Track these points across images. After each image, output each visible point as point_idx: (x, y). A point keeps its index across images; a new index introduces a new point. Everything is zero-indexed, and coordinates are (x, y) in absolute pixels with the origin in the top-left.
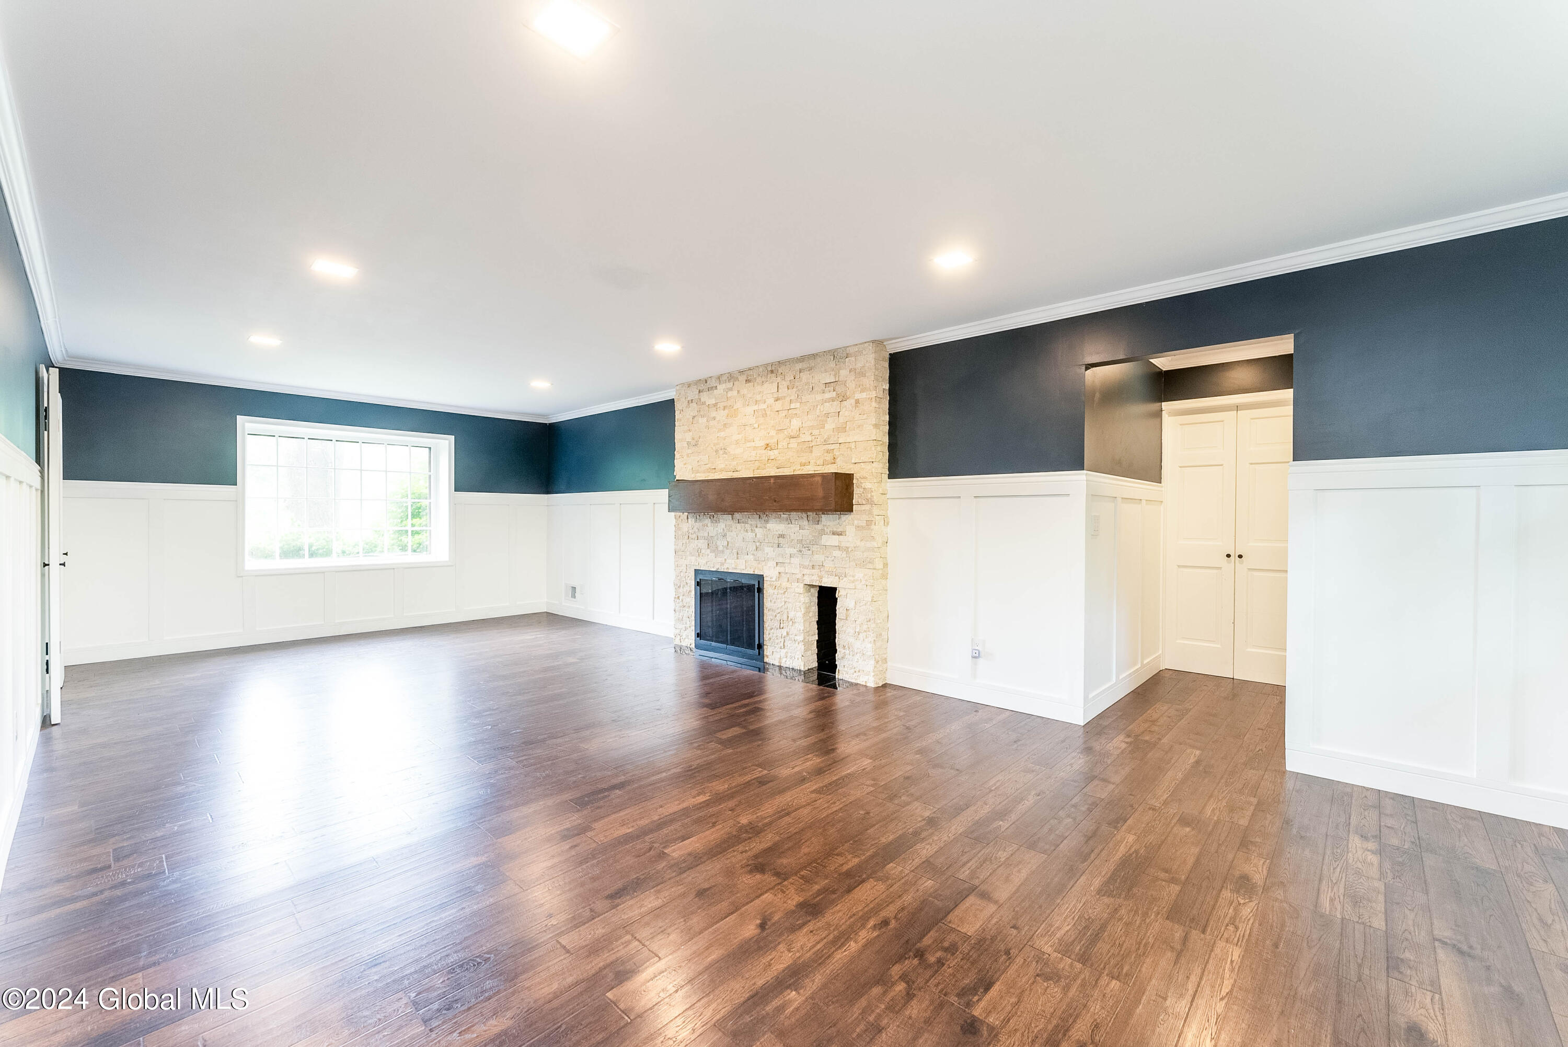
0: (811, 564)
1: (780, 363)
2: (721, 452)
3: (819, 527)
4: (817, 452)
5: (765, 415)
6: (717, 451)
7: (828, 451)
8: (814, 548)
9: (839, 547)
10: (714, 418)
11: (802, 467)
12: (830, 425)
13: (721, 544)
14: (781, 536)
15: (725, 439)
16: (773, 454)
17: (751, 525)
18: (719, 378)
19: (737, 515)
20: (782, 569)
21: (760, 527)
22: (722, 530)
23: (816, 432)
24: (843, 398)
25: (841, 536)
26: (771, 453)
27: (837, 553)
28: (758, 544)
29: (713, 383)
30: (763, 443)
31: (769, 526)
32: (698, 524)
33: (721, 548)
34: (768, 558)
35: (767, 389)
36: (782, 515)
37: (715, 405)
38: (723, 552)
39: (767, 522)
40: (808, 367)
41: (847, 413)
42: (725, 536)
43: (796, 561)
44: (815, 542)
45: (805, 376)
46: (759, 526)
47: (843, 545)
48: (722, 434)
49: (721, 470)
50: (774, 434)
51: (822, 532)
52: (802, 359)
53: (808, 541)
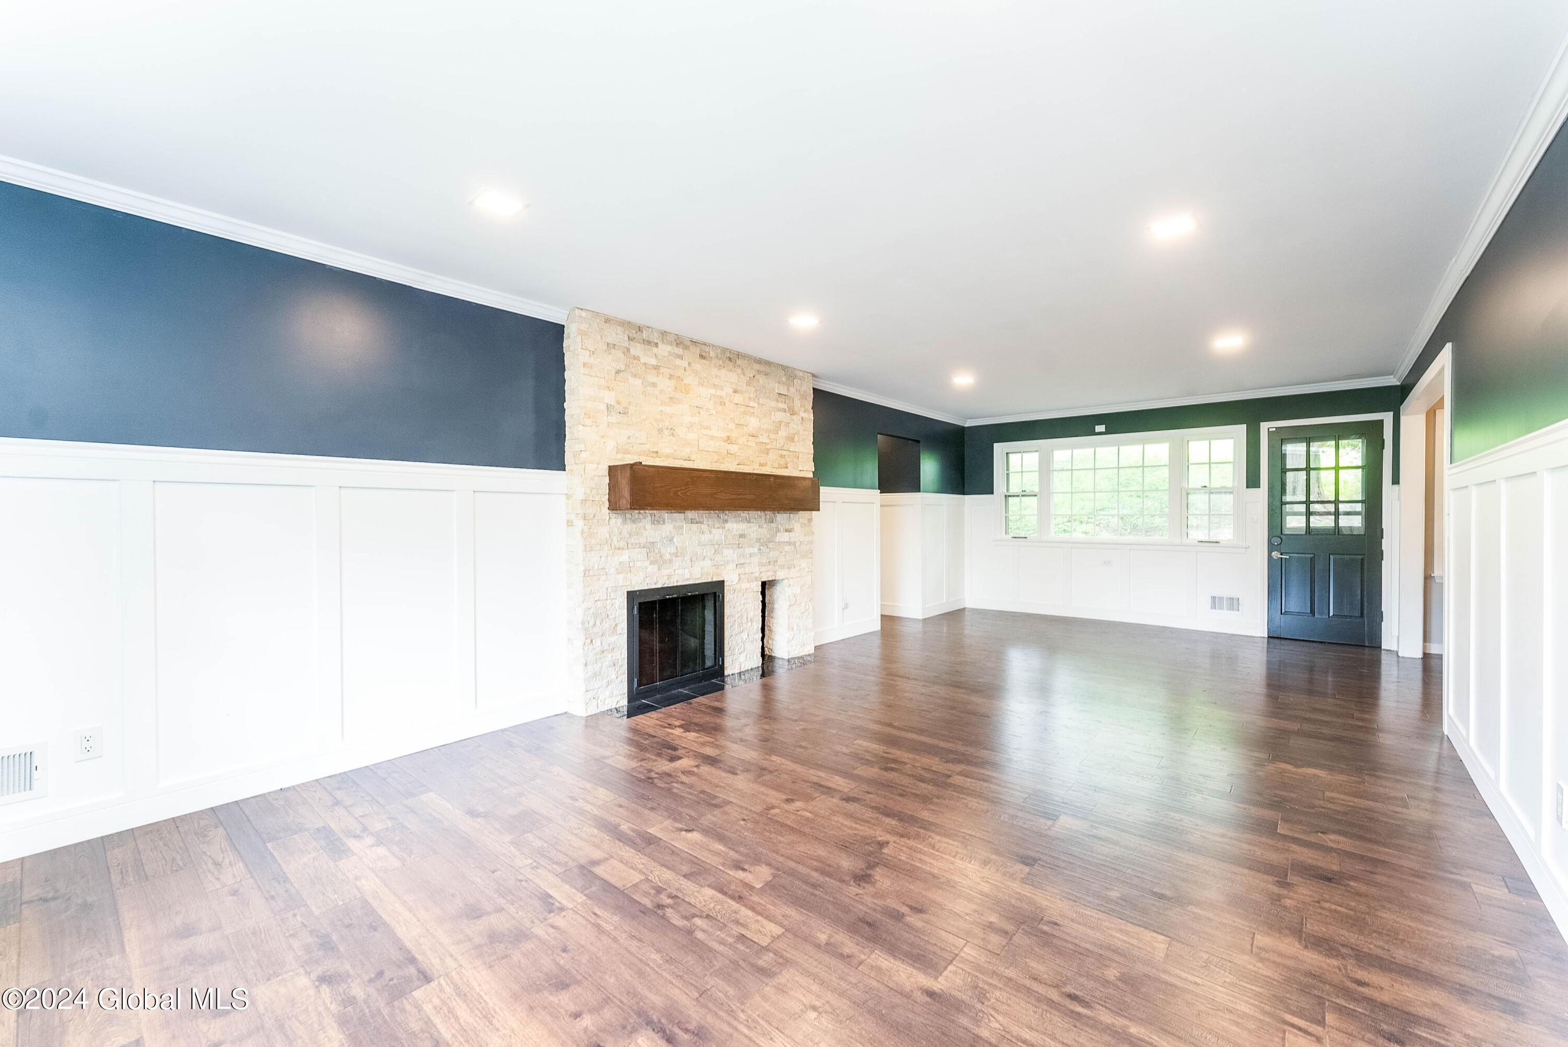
0: (768, 561)
1: (739, 355)
2: (666, 432)
3: (774, 525)
4: (772, 456)
5: (723, 404)
6: (660, 431)
7: (781, 456)
8: (771, 545)
9: (789, 543)
10: (654, 385)
11: (761, 468)
12: (783, 433)
13: (668, 551)
14: (742, 536)
15: (671, 417)
16: (734, 448)
17: (708, 525)
18: (664, 334)
19: (690, 514)
20: (741, 571)
21: (718, 528)
22: (668, 533)
23: (772, 436)
24: (793, 413)
25: (791, 533)
26: (730, 447)
27: (787, 548)
28: (716, 547)
29: (655, 338)
30: (724, 435)
31: (728, 526)
32: (629, 527)
33: (667, 557)
34: (728, 561)
35: (729, 378)
36: (742, 514)
37: (656, 368)
38: (671, 561)
39: (726, 521)
40: (765, 372)
41: (795, 426)
42: (671, 540)
43: (755, 560)
44: (771, 540)
45: (762, 379)
46: (716, 527)
47: (792, 540)
48: (668, 409)
49: (668, 456)
50: (734, 428)
51: (778, 530)
52: (760, 361)
53: (765, 540)
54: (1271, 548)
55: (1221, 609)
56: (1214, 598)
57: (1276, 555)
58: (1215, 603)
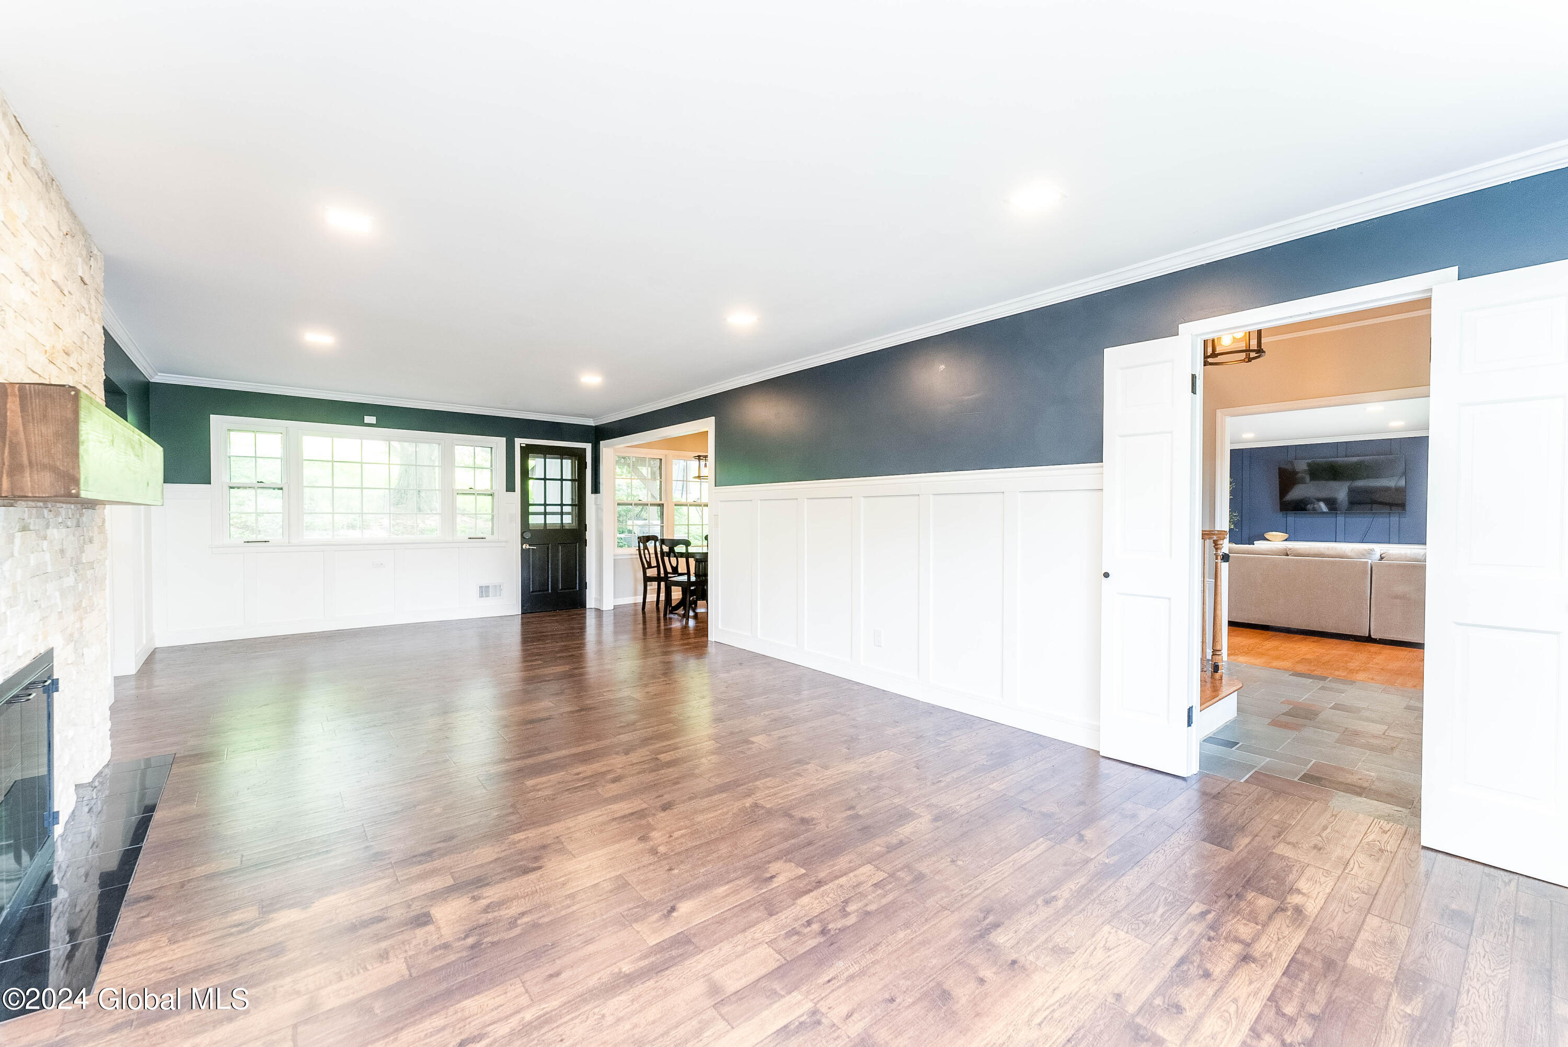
54: (524, 540)
55: (487, 596)
56: (481, 587)
57: (526, 546)
58: (482, 592)
